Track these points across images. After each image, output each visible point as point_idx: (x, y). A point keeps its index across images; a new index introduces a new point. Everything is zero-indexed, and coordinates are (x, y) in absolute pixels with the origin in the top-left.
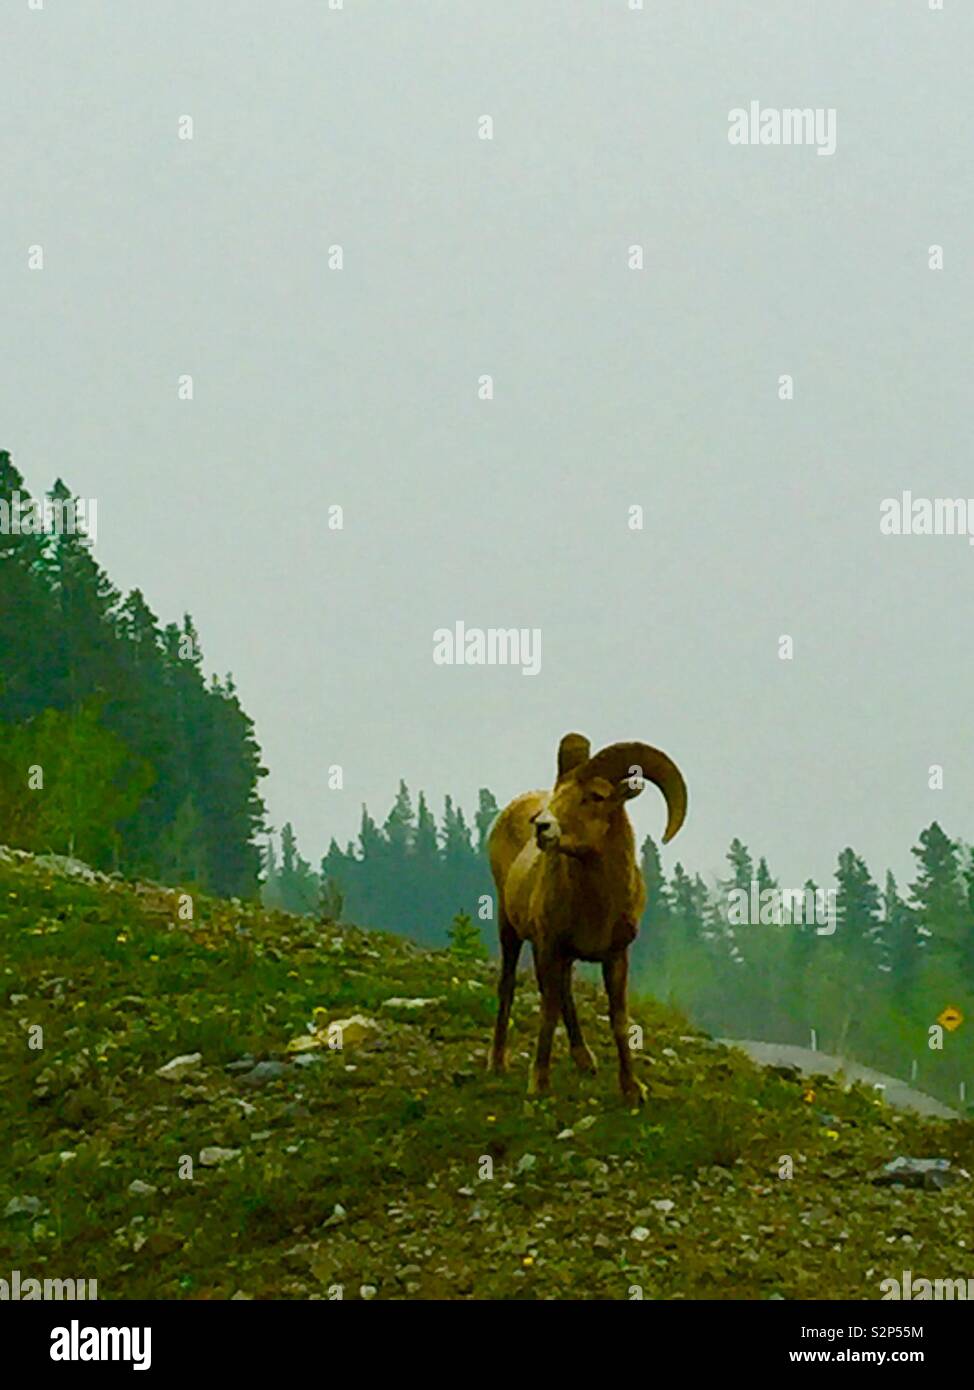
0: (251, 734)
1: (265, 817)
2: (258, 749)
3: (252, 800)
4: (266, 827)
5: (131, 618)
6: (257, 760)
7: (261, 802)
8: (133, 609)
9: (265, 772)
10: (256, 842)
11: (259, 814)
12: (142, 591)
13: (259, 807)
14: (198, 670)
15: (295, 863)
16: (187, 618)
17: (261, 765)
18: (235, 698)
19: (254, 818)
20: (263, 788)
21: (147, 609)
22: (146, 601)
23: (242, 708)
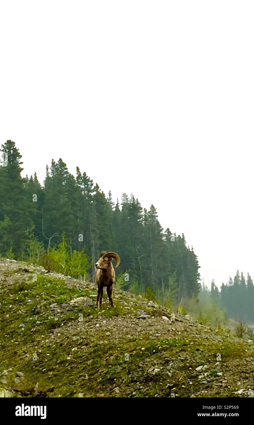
0: (197, 259)
1: (200, 277)
2: (198, 262)
3: (197, 273)
4: (200, 279)
5: (167, 234)
6: (198, 264)
7: (199, 273)
8: (167, 232)
9: (200, 267)
10: (198, 282)
11: (199, 276)
12: (169, 228)
13: (199, 275)
14: (185, 245)
15: (214, 288)
16: (183, 234)
17: (199, 265)
18: (193, 251)
19: (198, 277)
20: (199, 271)
21: (170, 232)
22: (170, 230)
23: (195, 253)
